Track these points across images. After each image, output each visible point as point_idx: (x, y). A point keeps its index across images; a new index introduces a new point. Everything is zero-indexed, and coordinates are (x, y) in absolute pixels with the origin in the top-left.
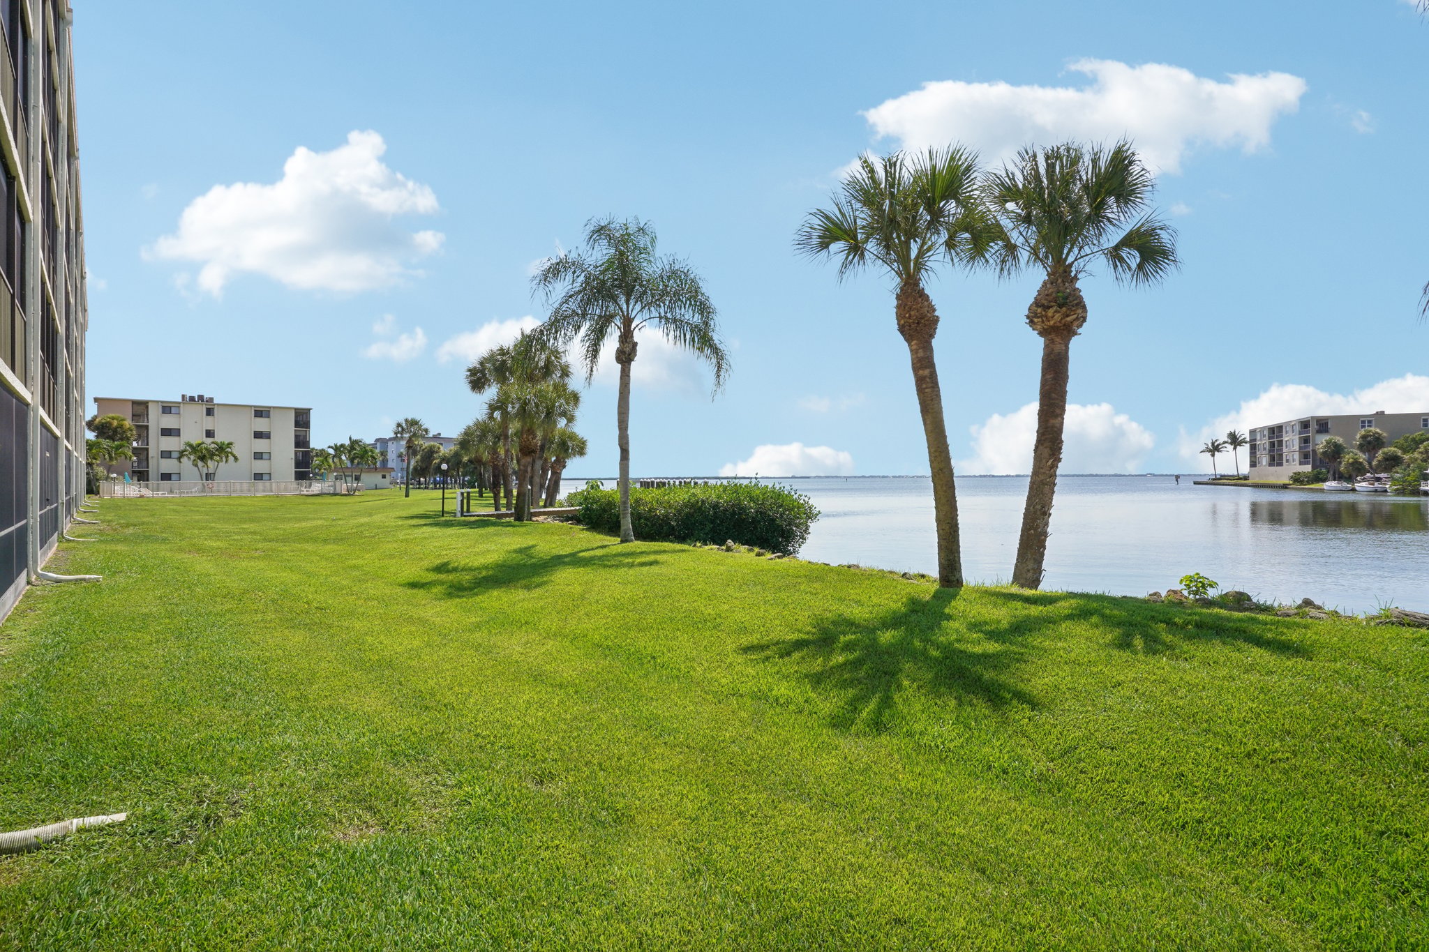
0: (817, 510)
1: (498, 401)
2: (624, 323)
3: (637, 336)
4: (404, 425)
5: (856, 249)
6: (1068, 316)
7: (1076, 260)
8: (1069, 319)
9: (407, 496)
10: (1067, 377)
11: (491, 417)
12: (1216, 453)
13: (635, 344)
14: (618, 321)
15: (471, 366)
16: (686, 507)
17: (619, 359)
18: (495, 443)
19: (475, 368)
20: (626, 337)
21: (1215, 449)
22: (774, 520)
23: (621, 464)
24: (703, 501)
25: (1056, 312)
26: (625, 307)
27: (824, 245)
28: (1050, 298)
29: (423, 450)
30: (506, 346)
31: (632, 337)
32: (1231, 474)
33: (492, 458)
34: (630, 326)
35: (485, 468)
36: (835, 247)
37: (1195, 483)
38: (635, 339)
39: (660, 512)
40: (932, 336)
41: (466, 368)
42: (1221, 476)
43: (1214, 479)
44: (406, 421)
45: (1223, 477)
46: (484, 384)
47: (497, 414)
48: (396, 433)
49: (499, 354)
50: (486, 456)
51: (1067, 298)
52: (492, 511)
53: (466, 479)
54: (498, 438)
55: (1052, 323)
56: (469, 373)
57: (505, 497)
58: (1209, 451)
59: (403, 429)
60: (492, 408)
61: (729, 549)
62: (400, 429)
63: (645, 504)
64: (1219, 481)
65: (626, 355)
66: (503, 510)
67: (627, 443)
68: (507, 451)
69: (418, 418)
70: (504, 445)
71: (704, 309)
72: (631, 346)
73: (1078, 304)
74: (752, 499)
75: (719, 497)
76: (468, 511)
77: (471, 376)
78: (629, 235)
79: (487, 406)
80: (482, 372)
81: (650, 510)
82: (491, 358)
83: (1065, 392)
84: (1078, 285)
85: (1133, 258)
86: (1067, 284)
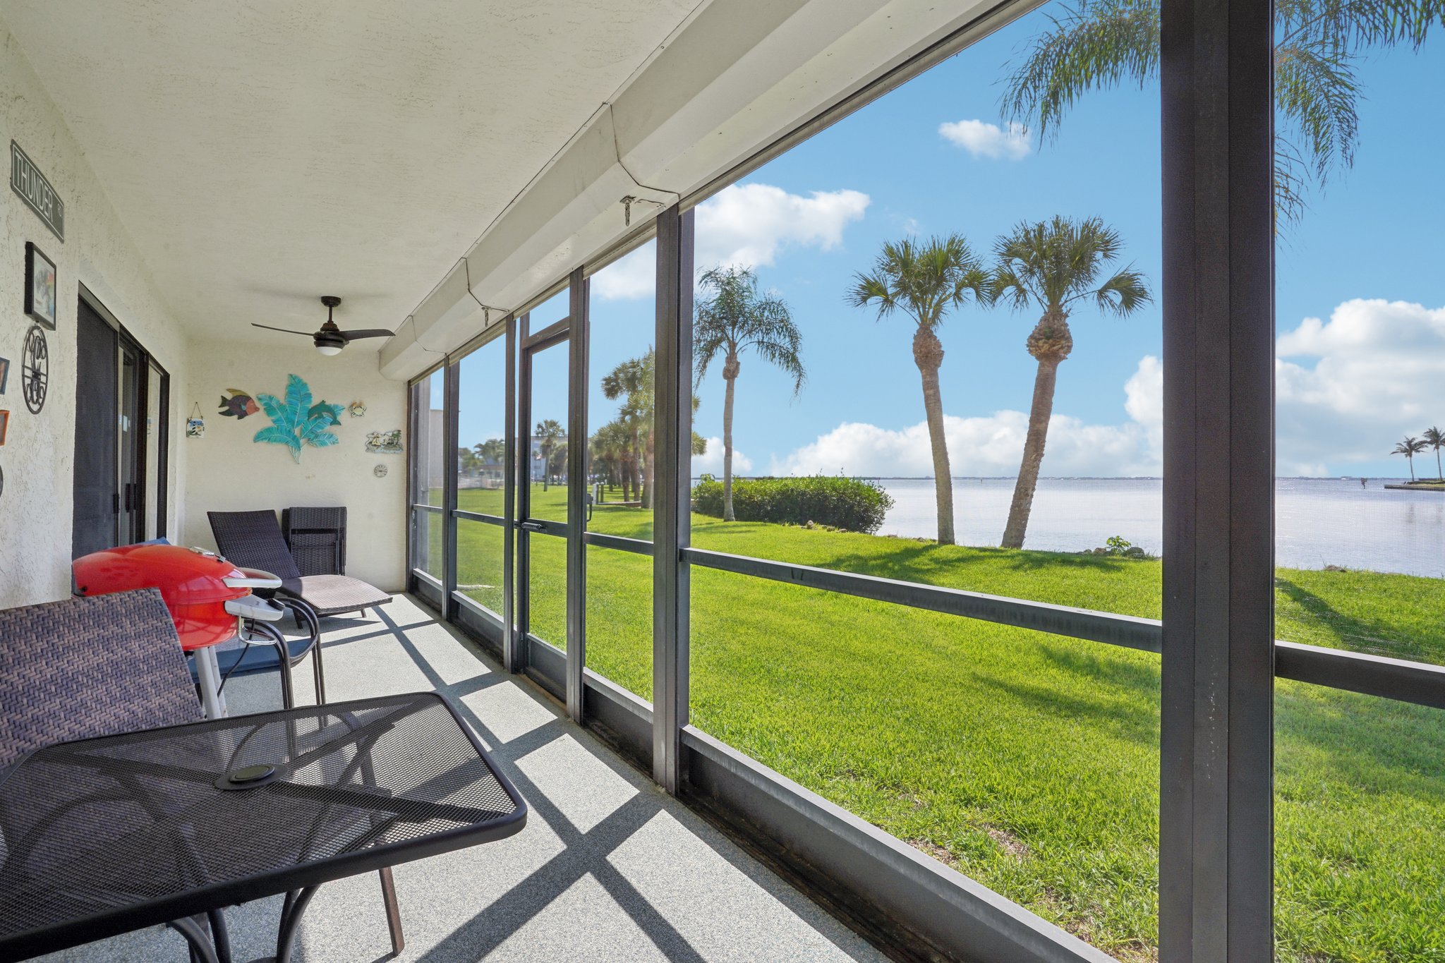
0: (892, 499)
1: (629, 407)
2: (730, 346)
3: (740, 358)
4: (544, 426)
5: (888, 302)
6: (1054, 346)
7: (1066, 301)
8: (1055, 348)
9: (545, 490)
10: (1053, 392)
11: (623, 420)
12: (1414, 453)
13: (738, 364)
14: (724, 344)
15: (607, 376)
16: (779, 494)
17: (725, 376)
18: (625, 442)
19: (610, 377)
20: (731, 358)
21: (1411, 448)
22: (852, 507)
23: (725, 459)
24: (792, 490)
25: (1045, 343)
26: (730, 335)
27: (864, 300)
28: (1041, 332)
29: (557, 449)
30: (636, 360)
31: (736, 358)
32: (1433, 477)
33: (623, 455)
34: (734, 349)
35: (615, 465)
36: (871, 300)
37: (1387, 487)
38: (738, 360)
39: (758, 498)
40: (938, 365)
41: (602, 378)
42: (1420, 479)
43: (1411, 483)
44: (546, 422)
45: (1422, 481)
46: (616, 392)
47: (627, 418)
48: (537, 434)
49: (631, 367)
50: (617, 454)
51: (1053, 332)
52: (622, 501)
53: (596, 476)
54: (627, 438)
55: (1043, 351)
56: (604, 382)
57: (633, 491)
58: (1405, 451)
59: (543, 430)
60: (624, 413)
61: (809, 528)
62: (540, 430)
63: (746, 492)
64: (1413, 485)
65: (731, 373)
66: (632, 501)
67: (730, 443)
68: (636, 449)
69: (555, 420)
70: (633, 444)
71: (794, 337)
72: (735, 365)
73: (1063, 337)
74: (834, 489)
75: (807, 486)
76: (602, 501)
77: (606, 384)
78: (734, 278)
79: (620, 411)
80: (616, 380)
81: (750, 498)
82: (623, 368)
83: (1051, 403)
84: (1068, 321)
85: (1117, 297)
86: (1056, 321)
